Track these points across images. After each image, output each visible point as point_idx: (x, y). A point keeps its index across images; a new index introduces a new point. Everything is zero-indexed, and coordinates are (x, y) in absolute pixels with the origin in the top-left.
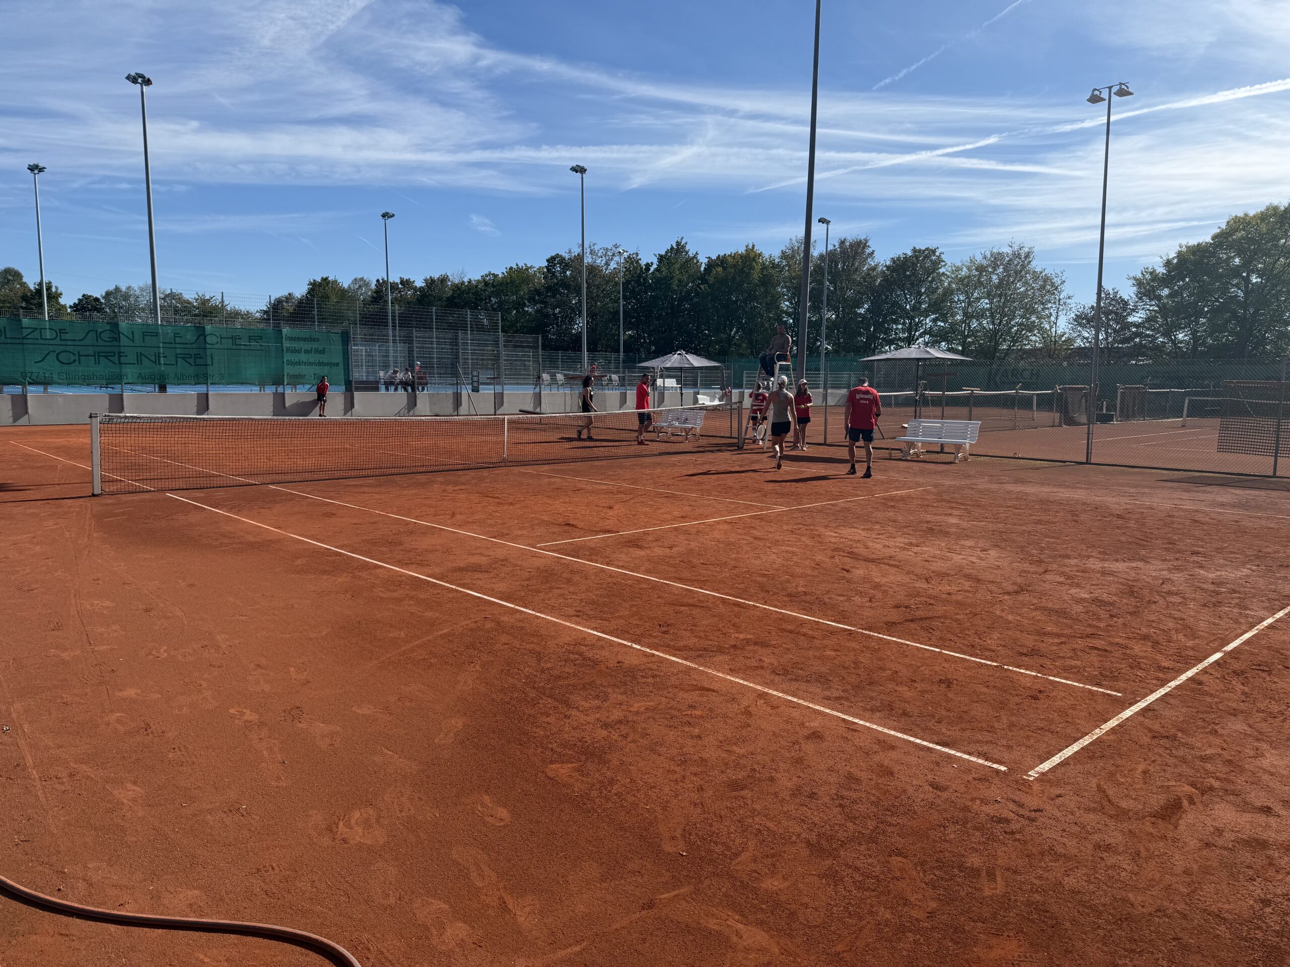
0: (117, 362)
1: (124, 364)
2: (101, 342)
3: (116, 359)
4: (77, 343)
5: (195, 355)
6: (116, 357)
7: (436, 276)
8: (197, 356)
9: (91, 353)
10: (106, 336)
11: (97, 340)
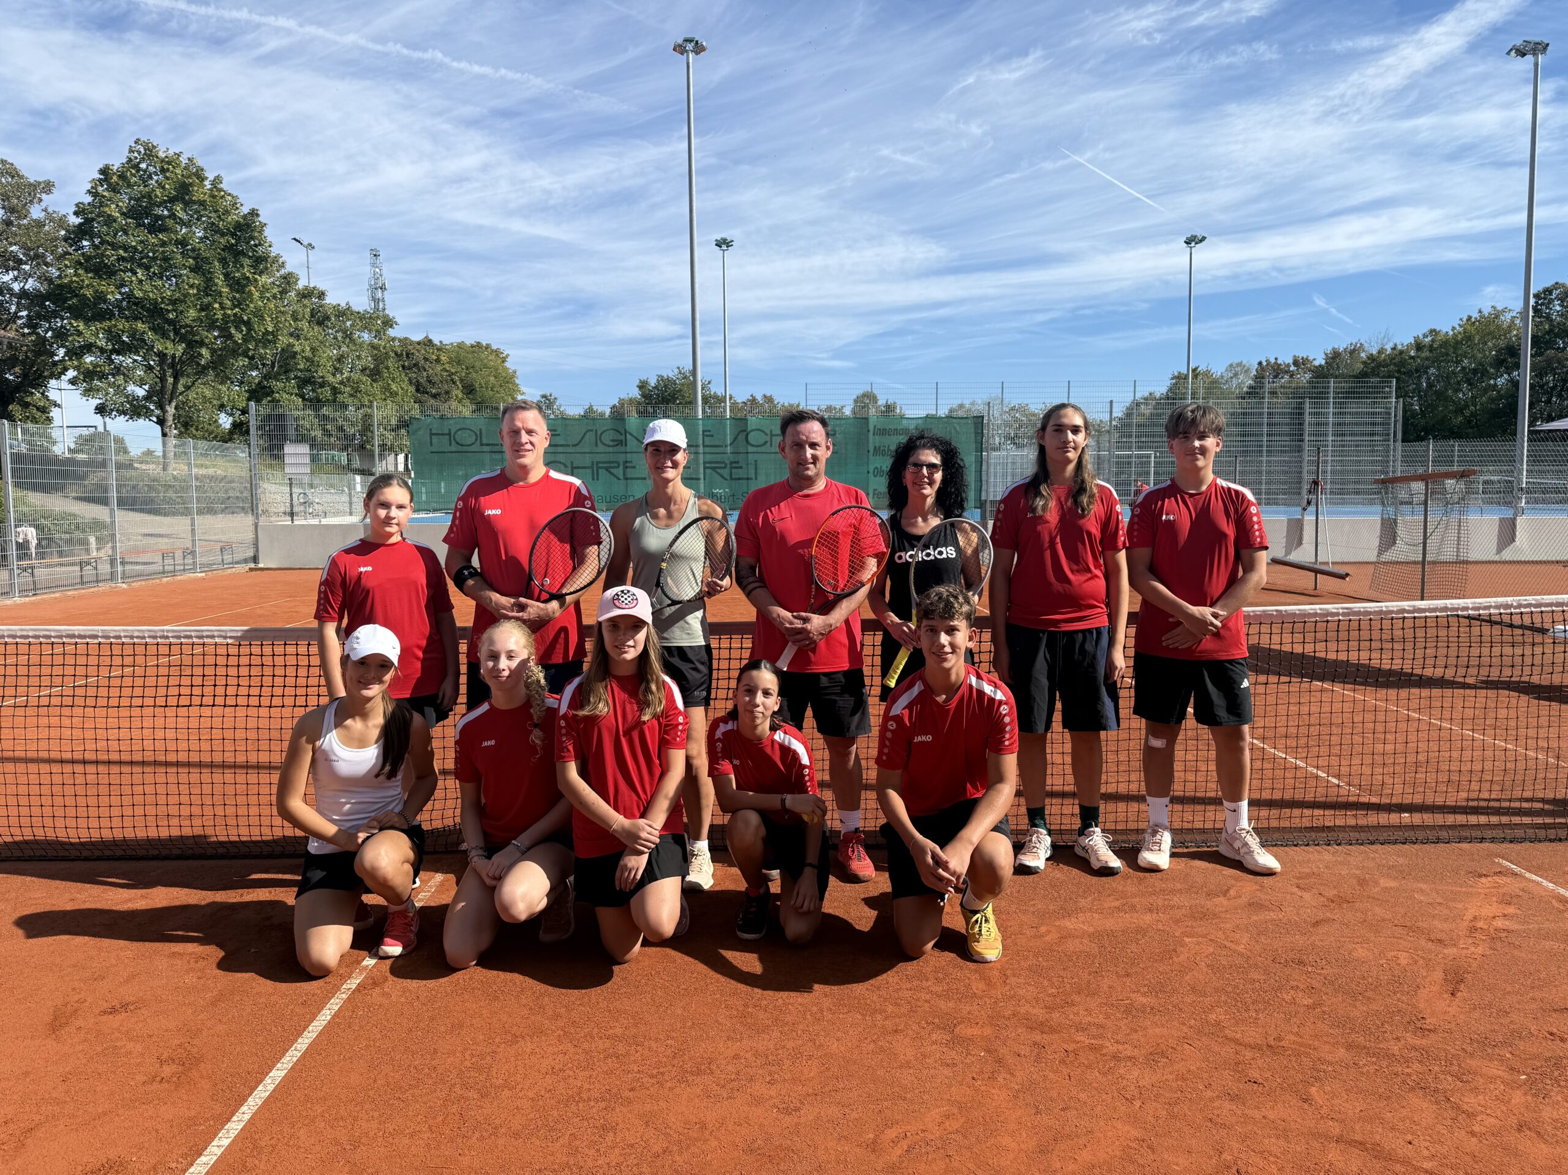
0: (621, 477)
1: (632, 479)
2: (601, 448)
3: (619, 472)
4: (570, 450)
5: (731, 463)
6: (621, 468)
7: (1342, 345)
8: (735, 466)
9: (588, 464)
10: (607, 438)
11: (596, 445)
